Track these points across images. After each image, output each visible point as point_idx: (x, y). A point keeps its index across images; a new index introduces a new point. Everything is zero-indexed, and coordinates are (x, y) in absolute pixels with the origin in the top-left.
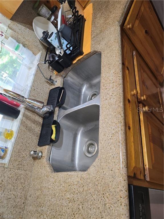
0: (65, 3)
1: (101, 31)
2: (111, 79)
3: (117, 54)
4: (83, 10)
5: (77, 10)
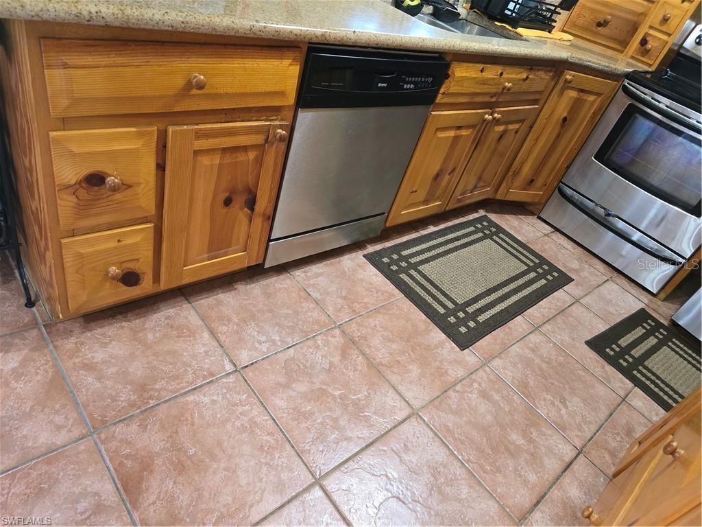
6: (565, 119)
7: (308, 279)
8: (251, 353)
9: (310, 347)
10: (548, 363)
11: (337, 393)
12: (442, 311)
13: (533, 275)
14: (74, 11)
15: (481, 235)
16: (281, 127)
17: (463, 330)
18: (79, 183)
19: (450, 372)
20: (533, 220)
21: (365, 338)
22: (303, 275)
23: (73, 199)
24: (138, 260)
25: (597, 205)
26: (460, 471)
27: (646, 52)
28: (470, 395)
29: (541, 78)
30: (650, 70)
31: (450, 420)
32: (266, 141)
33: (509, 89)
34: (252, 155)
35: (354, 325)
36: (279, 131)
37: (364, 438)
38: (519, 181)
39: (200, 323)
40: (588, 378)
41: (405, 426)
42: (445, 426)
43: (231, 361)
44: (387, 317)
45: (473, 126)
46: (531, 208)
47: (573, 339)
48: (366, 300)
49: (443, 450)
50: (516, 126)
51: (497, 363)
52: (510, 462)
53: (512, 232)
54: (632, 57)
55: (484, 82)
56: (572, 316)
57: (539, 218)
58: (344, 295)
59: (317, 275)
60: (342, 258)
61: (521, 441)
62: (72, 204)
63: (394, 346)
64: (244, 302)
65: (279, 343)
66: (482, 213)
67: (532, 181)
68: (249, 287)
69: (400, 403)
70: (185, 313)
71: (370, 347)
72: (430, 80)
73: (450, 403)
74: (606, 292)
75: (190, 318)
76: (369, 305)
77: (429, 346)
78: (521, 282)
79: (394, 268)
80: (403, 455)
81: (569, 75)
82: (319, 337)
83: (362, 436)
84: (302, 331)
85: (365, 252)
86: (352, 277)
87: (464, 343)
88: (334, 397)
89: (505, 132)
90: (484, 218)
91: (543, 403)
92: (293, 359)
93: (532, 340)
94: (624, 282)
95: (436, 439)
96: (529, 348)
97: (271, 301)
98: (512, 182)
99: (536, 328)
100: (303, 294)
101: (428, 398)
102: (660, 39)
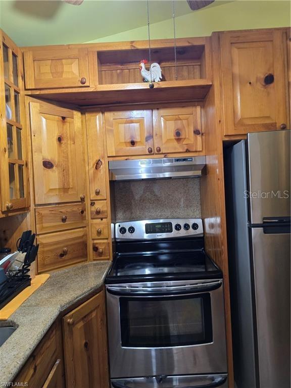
0: (23, 253)
1: (37, 305)
2: (5, 362)
3: (36, 336)
4: (36, 275)
5: (29, 268)
6: (86, 345)
27: (101, 254)
30: (111, 262)
54: (94, 260)
81: (68, 319)
102: (104, 243)
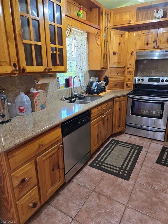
0: (105, 82)
4: (108, 89)
6: (119, 109)
7: (78, 180)
8: (74, 212)
9: (89, 201)
10: (150, 173)
11: (103, 211)
12: (117, 172)
13: (133, 150)
14: (15, 144)
15: (114, 145)
16: (61, 144)
17: (125, 175)
18: (19, 184)
19: (129, 189)
20: (124, 135)
21: (102, 191)
22: (76, 180)
23: (19, 189)
24: (35, 198)
25: (138, 125)
26: (147, 217)
27: (129, 87)
28: (137, 193)
29: (110, 103)
30: (132, 90)
31: (136, 203)
32: (58, 149)
33: (105, 109)
34: (56, 155)
35: (97, 188)
36: (61, 145)
37: (117, 221)
38: (116, 127)
39: (56, 210)
40: (162, 172)
41: (126, 212)
42: (136, 206)
43: (70, 217)
44: (104, 181)
45: (101, 120)
46: (122, 132)
47: (152, 163)
48: (96, 179)
49: (139, 213)
50: (110, 115)
51: (138, 180)
52: (157, 207)
53: (121, 141)
54: (126, 89)
55: (99, 110)
56: (148, 157)
57: (125, 133)
58: (90, 180)
59: (80, 178)
60: (83, 170)
61: (156, 200)
62: (18, 191)
63: (111, 189)
64: (64, 197)
65: (80, 204)
66: (111, 139)
67: (119, 126)
68: (63, 191)
69: (121, 206)
70: (50, 209)
71: (104, 193)
72: (88, 116)
73: (133, 198)
74: (152, 146)
75: (52, 209)
76: (98, 180)
77: (119, 184)
78: (131, 153)
79: (98, 165)
80: (130, 221)
81: (116, 100)
82: (90, 197)
83: (116, 221)
84: (85, 197)
85: (89, 164)
86: (89, 174)
87: (127, 178)
88: (103, 213)
89: (108, 118)
90: (113, 140)
91: (155, 185)
92: (87, 207)
93: (143, 169)
94: (155, 141)
95: (136, 211)
96: (143, 171)
97: (71, 192)
98: (115, 128)
99: (142, 165)
100: (79, 186)
101: (127, 200)
102: (130, 83)
